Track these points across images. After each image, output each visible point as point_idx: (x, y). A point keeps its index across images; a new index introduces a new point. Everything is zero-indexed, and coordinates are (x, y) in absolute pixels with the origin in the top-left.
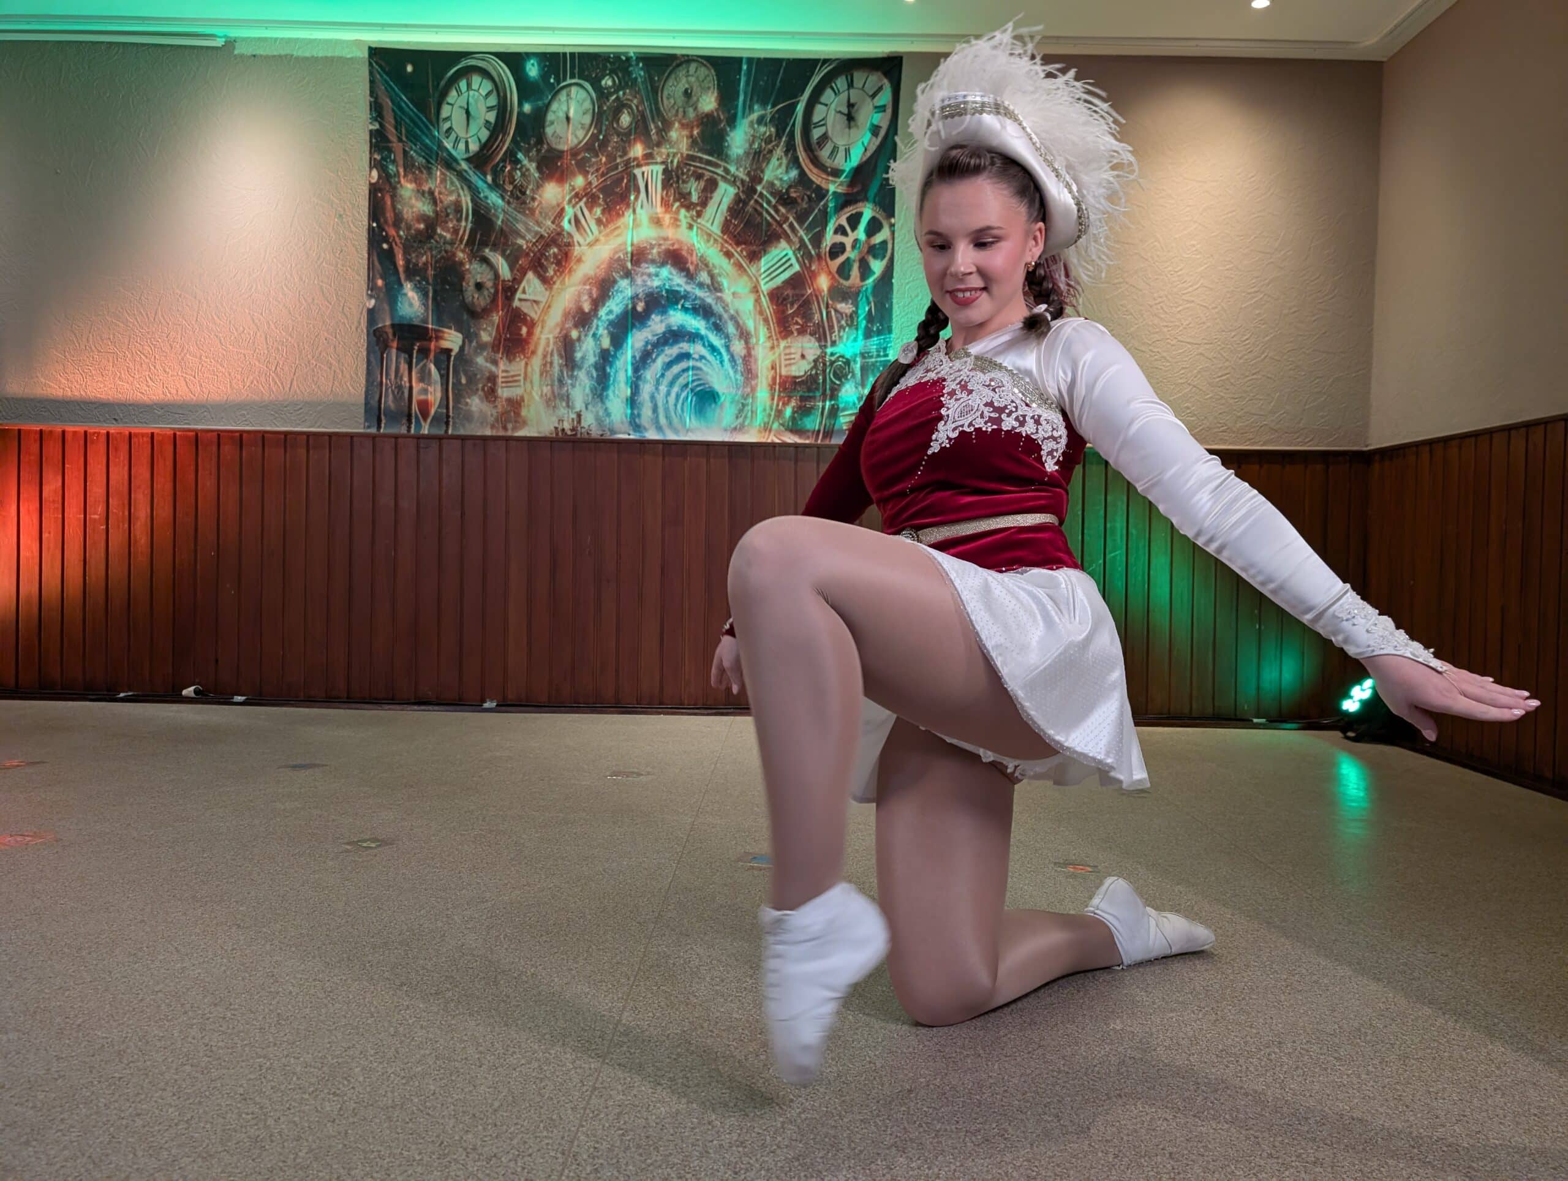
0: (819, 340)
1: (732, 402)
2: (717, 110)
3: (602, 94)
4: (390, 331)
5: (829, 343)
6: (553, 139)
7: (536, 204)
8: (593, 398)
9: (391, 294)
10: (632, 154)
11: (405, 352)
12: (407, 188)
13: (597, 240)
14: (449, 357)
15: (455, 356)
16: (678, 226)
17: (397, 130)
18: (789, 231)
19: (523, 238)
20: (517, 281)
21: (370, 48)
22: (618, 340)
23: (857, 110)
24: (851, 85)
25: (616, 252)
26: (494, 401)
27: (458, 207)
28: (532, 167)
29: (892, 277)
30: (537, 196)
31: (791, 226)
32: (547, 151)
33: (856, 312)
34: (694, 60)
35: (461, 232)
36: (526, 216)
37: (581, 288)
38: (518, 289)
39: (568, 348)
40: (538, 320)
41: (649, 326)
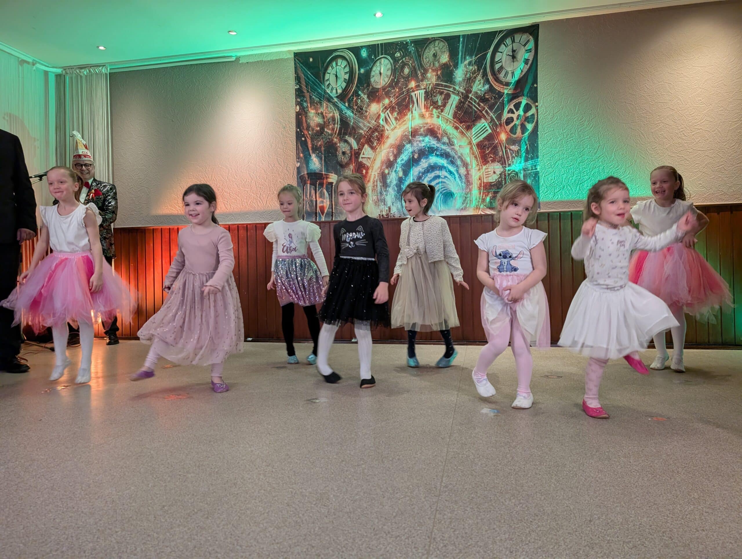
0: (502, 164)
1: (460, 197)
2: (449, 61)
3: (395, 60)
4: (306, 176)
5: (507, 166)
6: (374, 84)
7: (368, 113)
8: (396, 200)
9: (307, 160)
10: (410, 86)
11: (313, 185)
12: (312, 113)
13: (395, 127)
14: (332, 186)
16: (432, 117)
17: (306, 87)
18: (485, 114)
19: (362, 129)
20: (360, 149)
21: (294, 53)
22: (406, 173)
23: (517, 53)
24: (513, 41)
25: (404, 132)
27: (333, 119)
28: (365, 97)
29: (537, 131)
30: (368, 110)
31: (486, 112)
32: (372, 89)
33: (520, 150)
34: (437, 40)
35: (335, 130)
36: (363, 119)
37: (389, 150)
38: (361, 153)
39: (384, 178)
40: (370, 166)
41: (420, 164)
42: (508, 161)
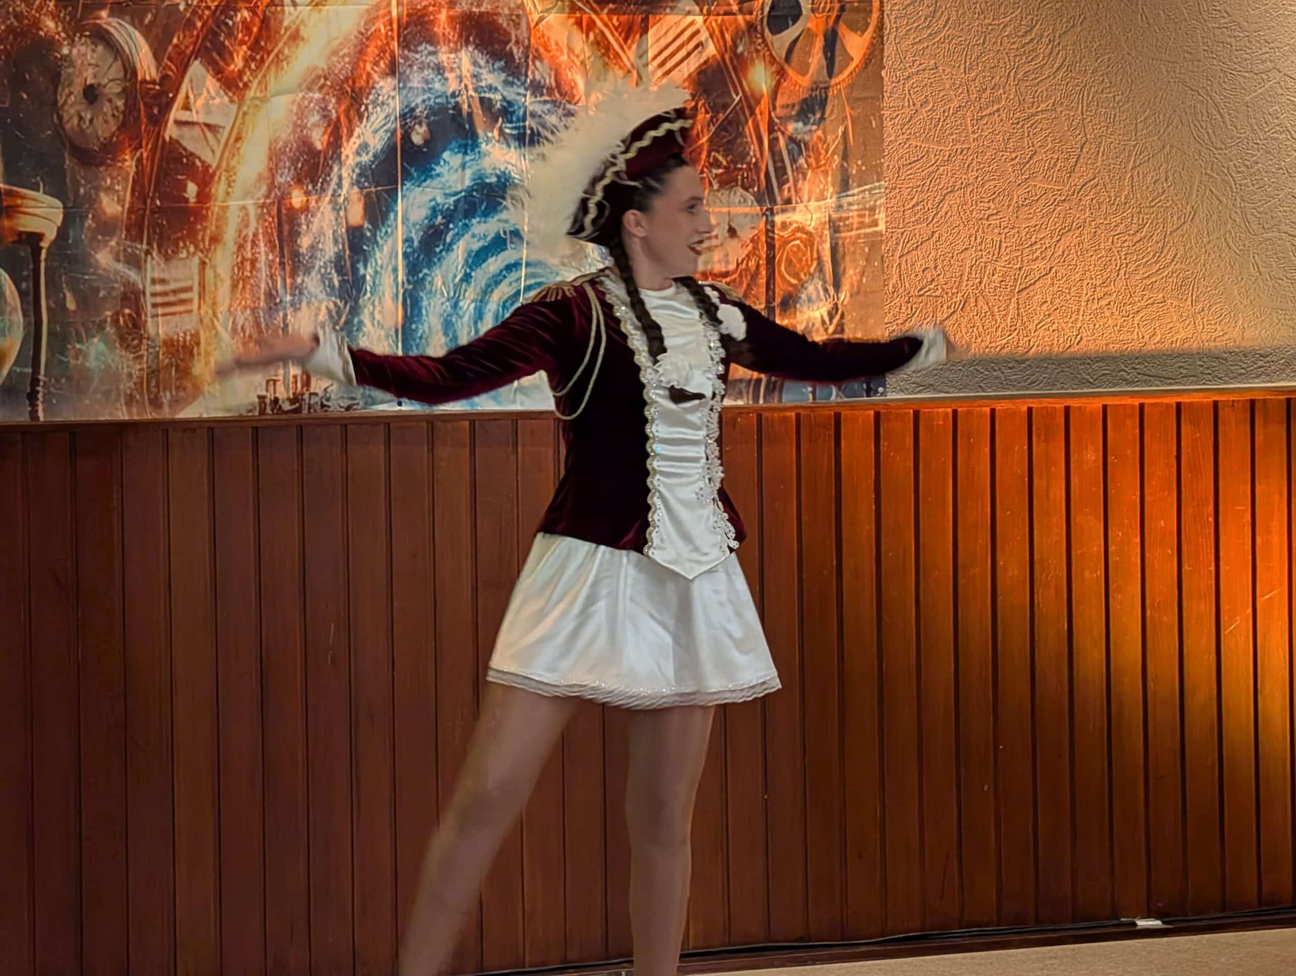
0: (759, 200)
5: (779, 206)
14: (37, 251)
15: (49, 250)
20: (171, 80)
22: (379, 208)
26: (139, 347)
29: (881, 66)
37: (304, 98)
38: (173, 100)
39: (286, 228)
40: (218, 167)
41: (438, 175)
42: (781, 184)
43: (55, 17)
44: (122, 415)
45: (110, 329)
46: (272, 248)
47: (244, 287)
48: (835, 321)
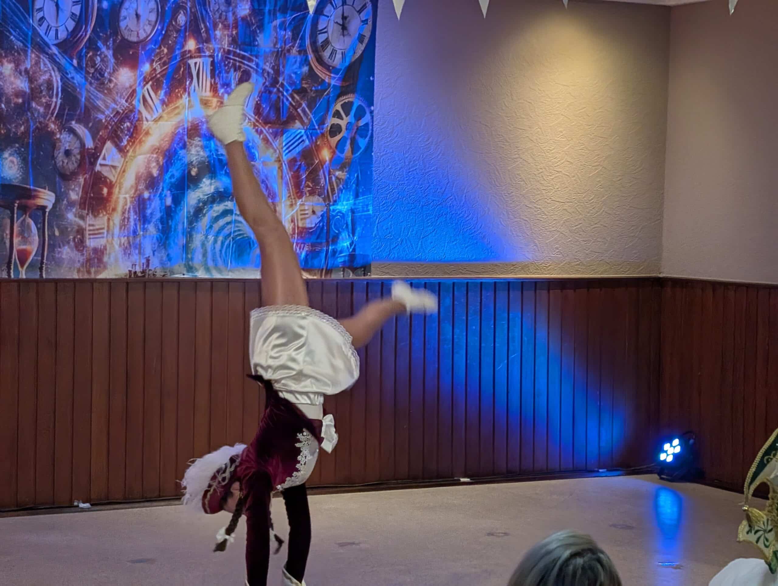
0: (324, 200)
2: (250, 15)
5: (332, 203)
6: (126, 32)
7: (112, 85)
8: (159, 246)
10: (187, 48)
11: (7, 209)
13: (161, 117)
14: (45, 212)
15: (49, 212)
18: (302, 115)
19: (103, 113)
20: (98, 148)
22: (177, 200)
23: (349, 21)
24: (344, 2)
25: (176, 128)
26: (83, 250)
27: (49, 84)
28: (109, 54)
29: (372, 151)
30: (113, 79)
31: (304, 111)
32: (121, 41)
33: (349, 178)
35: (52, 107)
36: (105, 94)
37: (150, 157)
38: (98, 157)
39: (141, 207)
40: (116, 182)
41: (201, 187)
42: (333, 194)
43: (54, 123)
44: (76, 276)
45: (72, 243)
46: (136, 214)
47: (124, 229)
48: (352, 247)
